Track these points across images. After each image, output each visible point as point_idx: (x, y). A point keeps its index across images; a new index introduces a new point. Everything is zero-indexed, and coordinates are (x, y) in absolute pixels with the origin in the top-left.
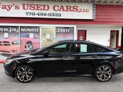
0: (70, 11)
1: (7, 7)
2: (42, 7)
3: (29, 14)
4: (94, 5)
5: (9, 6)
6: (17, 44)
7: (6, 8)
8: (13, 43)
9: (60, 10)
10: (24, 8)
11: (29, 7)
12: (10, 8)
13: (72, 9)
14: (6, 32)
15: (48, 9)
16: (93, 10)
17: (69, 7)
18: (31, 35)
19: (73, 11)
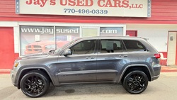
0: (120, 6)
1: (40, 2)
2: (84, 3)
3: (67, 11)
5: (42, 1)
7: (39, 4)
9: (106, 6)
10: (61, 4)
11: (68, 2)
12: (44, 4)
13: (121, 4)
14: (38, 33)
15: (92, 4)
16: (148, 5)
17: (118, 2)
18: (69, 38)
19: (123, 6)
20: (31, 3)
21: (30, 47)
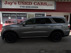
2: (28, 3)
3: (21, 7)
4: (55, 2)
5: (11, 3)
6: (15, 22)
7: (9, 4)
8: (13, 22)
9: (37, 5)
10: (19, 4)
11: (21, 3)
14: (10, 16)
15: (31, 4)
16: (55, 5)
17: (42, 3)
18: (23, 18)
19: (44, 5)
20: (6, 4)
21: (7, 21)
